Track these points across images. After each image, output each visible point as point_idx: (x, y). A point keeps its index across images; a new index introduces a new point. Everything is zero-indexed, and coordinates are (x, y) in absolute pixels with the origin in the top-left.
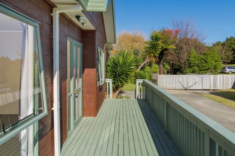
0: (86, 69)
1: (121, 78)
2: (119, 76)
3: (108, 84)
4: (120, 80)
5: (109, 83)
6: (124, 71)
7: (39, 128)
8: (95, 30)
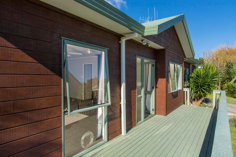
0: (159, 79)
1: (204, 89)
2: (201, 87)
3: (185, 92)
4: (202, 91)
5: (187, 92)
6: (207, 82)
7: (108, 113)
8: (165, 49)
